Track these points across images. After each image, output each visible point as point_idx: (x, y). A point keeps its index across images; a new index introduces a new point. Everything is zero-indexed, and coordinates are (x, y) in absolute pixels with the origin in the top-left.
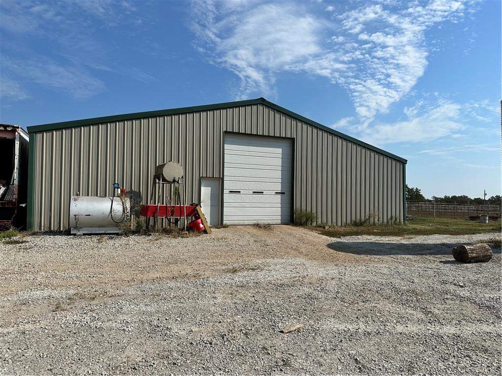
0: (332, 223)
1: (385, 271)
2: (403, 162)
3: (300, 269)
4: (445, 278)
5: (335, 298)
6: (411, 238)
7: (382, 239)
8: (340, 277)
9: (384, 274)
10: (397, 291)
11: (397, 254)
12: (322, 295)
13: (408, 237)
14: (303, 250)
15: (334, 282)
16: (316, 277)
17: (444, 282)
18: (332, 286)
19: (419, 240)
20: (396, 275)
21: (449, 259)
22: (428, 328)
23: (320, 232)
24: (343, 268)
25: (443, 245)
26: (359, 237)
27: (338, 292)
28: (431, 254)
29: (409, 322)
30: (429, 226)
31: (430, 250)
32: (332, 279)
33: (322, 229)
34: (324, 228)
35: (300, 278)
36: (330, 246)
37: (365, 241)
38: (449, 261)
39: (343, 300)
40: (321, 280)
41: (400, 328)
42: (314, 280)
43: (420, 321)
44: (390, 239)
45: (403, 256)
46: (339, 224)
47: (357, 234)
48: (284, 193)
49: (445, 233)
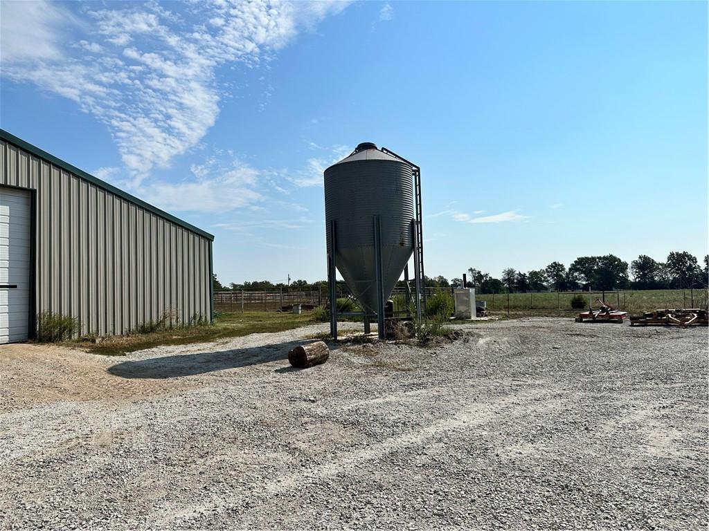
0: (106, 332)
1: (213, 398)
2: (209, 239)
3: (72, 421)
4: (290, 393)
5: (155, 462)
6: (227, 343)
7: (188, 349)
8: (149, 422)
9: (213, 404)
10: (240, 426)
11: (218, 368)
12: (130, 463)
13: (221, 341)
14: (66, 385)
15: (142, 434)
16: (108, 431)
17: (292, 400)
18: (141, 440)
19: (237, 343)
20: (230, 403)
21: (283, 366)
22: (305, 474)
23: (88, 350)
24: (148, 405)
25: (269, 347)
26: (154, 349)
27: (156, 450)
28: (260, 362)
29: (278, 473)
30: (240, 323)
31: (257, 356)
32: (138, 428)
33: (90, 344)
34: (94, 341)
35: (81, 440)
36: (114, 371)
37: (165, 355)
38: (285, 369)
39: (168, 461)
40: (119, 434)
41: (272, 487)
42: (107, 438)
43: (291, 467)
44: (199, 348)
45: (227, 370)
46: (118, 332)
47: (149, 345)
48: (15, 287)
49: (264, 330)
